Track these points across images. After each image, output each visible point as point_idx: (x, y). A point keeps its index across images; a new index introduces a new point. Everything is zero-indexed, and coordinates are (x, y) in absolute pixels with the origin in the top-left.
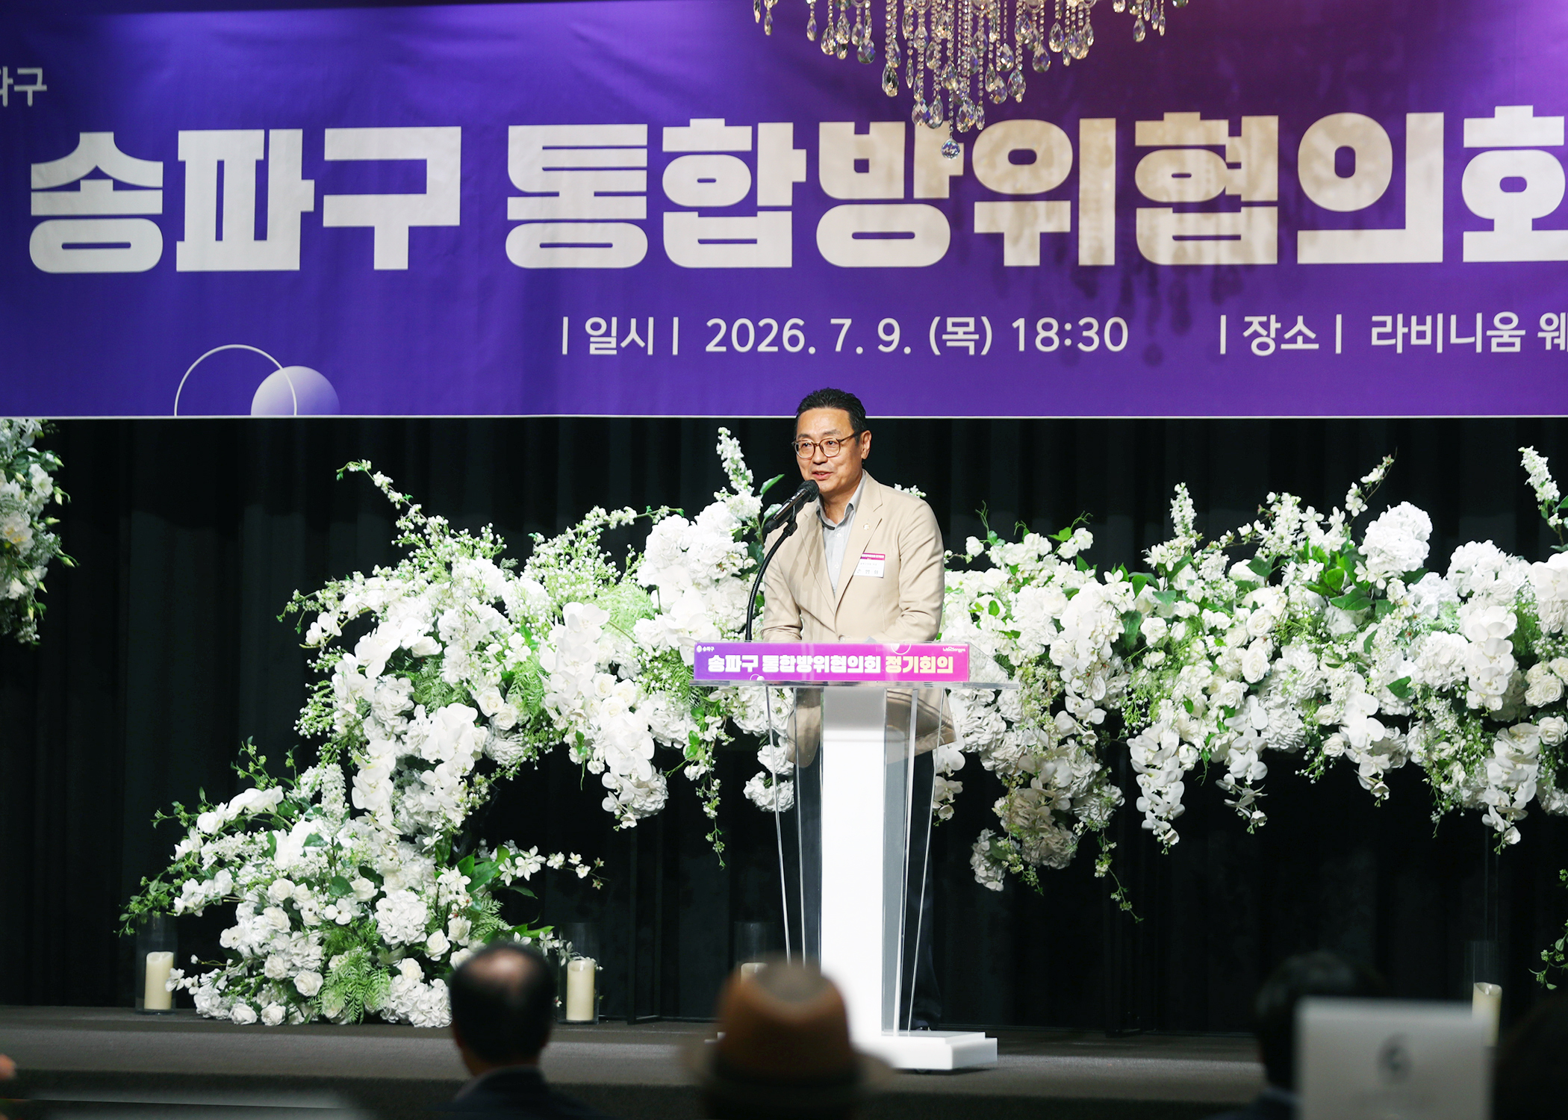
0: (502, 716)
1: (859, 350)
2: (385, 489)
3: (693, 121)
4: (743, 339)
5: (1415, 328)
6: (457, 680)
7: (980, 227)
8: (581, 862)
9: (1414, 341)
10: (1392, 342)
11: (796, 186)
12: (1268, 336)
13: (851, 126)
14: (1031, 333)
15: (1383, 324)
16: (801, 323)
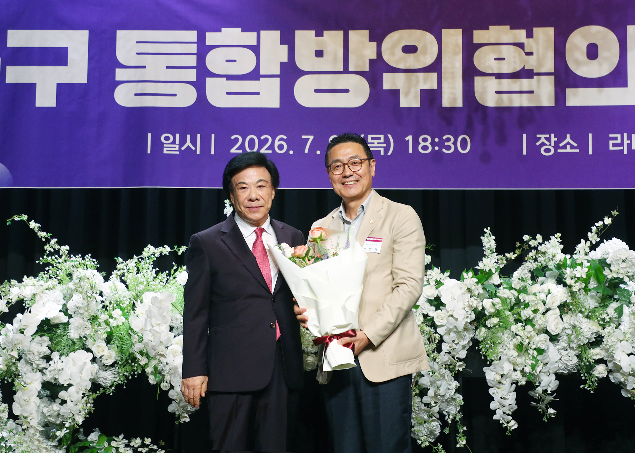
0: (106, 358)
1: (318, 152)
2: (36, 230)
3: (223, 29)
6: (78, 337)
7: (386, 86)
8: (151, 443)
10: (621, 148)
11: (282, 64)
12: (550, 145)
13: (313, 32)
14: (416, 143)
15: (616, 139)
16: (285, 137)
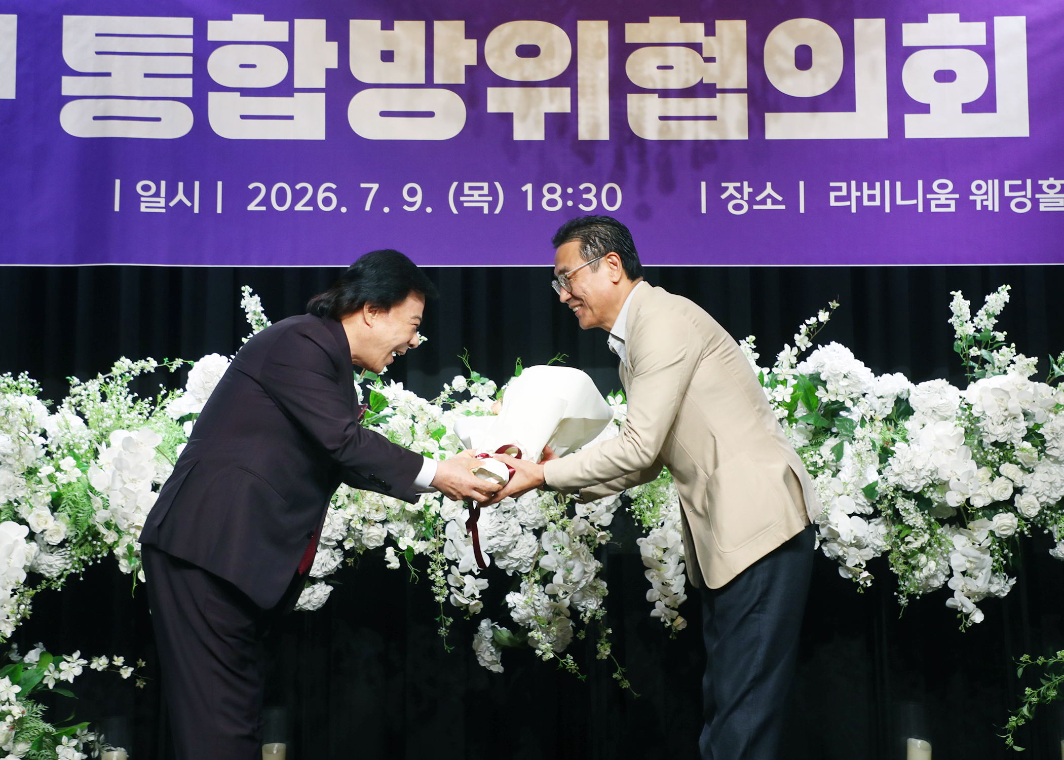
0: (51, 533)
1: (386, 210)
3: (235, 16)
4: (281, 201)
5: (866, 192)
6: (6, 501)
7: (492, 107)
8: (124, 664)
9: (866, 203)
10: (848, 203)
11: (329, 72)
12: (742, 198)
13: (378, 23)
14: (538, 196)
15: (839, 189)
16: (334, 186)
